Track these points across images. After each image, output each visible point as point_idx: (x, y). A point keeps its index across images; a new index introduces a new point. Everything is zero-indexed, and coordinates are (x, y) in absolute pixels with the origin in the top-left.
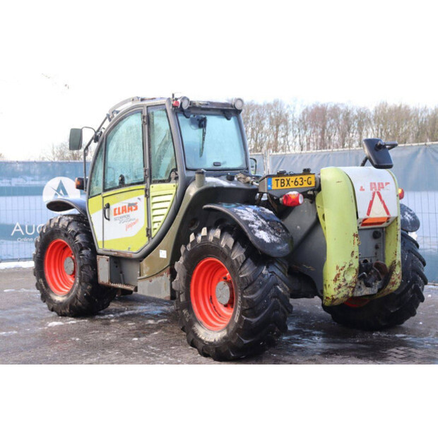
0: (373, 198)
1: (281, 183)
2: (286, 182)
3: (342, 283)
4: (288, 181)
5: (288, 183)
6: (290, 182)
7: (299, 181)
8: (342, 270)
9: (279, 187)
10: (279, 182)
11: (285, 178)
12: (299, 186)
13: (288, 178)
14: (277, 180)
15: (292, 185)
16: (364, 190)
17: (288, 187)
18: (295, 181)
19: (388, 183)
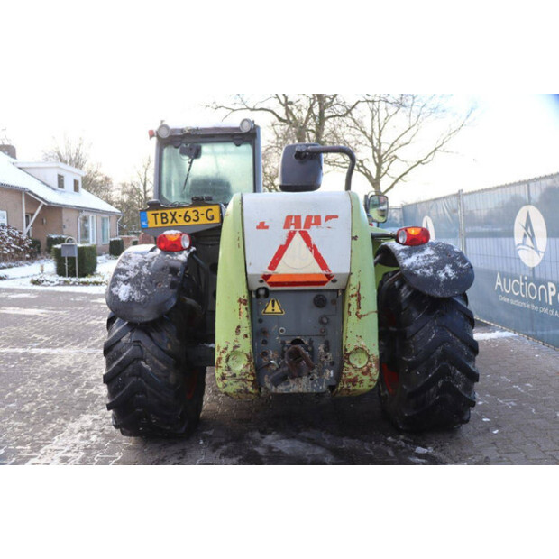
0: (289, 241)
1: (162, 218)
2: (170, 218)
3: (225, 372)
4: (173, 216)
5: (174, 219)
6: (176, 217)
7: (193, 216)
8: (223, 352)
9: (160, 224)
10: (159, 217)
11: (168, 212)
12: (192, 222)
13: (173, 211)
14: (155, 215)
15: (181, 222)
16: (267, 227)
17: (174, 224)
18: (186, 216)
19: (336, 217)
